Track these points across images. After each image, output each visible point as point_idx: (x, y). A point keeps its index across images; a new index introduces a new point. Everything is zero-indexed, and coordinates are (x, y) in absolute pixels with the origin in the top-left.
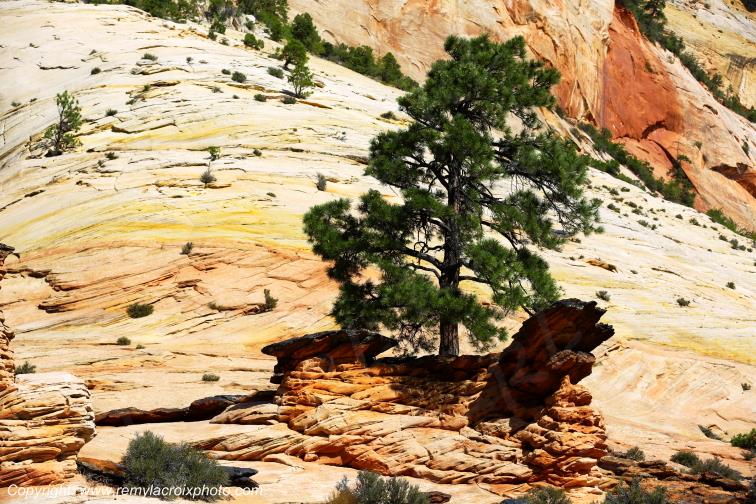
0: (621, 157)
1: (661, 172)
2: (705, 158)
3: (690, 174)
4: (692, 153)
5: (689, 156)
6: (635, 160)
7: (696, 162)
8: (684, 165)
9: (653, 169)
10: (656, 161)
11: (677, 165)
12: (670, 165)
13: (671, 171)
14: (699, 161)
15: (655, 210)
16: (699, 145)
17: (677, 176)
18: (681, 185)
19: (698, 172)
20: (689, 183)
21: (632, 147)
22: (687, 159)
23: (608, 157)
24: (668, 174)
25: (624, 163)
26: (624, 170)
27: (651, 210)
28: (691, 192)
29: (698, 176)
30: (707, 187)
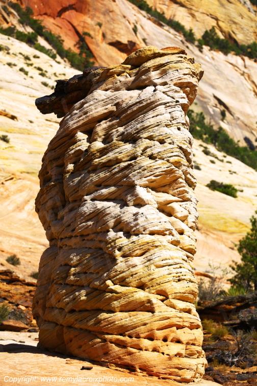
0: (40, 30)
1: (69, 43)
2: (104, 36)
3: (92, 47)
4: (94, 30)
5: (92, 33)
6: (50, 33)
7: (97, 38)
8: (88, 40)
9: (63, 41)
10: (67, 35)
11: (82, 39)
12: (77, 39)
13: (78, 43)
14: (99, 37)
15: (57, 74)
16: (100, 25)
17: (81, 47)
18: (84, 55)
19: (98, 45)
20: (90, 54)
21: (49, 23)
22: (89, 35)
23: (29, 30)
24: (75, 45)
25: (41, 35)
26: (41, 41)
27: (55, 74)
28: (91, 60)
29: (98, 49)
30: (104, 58)
